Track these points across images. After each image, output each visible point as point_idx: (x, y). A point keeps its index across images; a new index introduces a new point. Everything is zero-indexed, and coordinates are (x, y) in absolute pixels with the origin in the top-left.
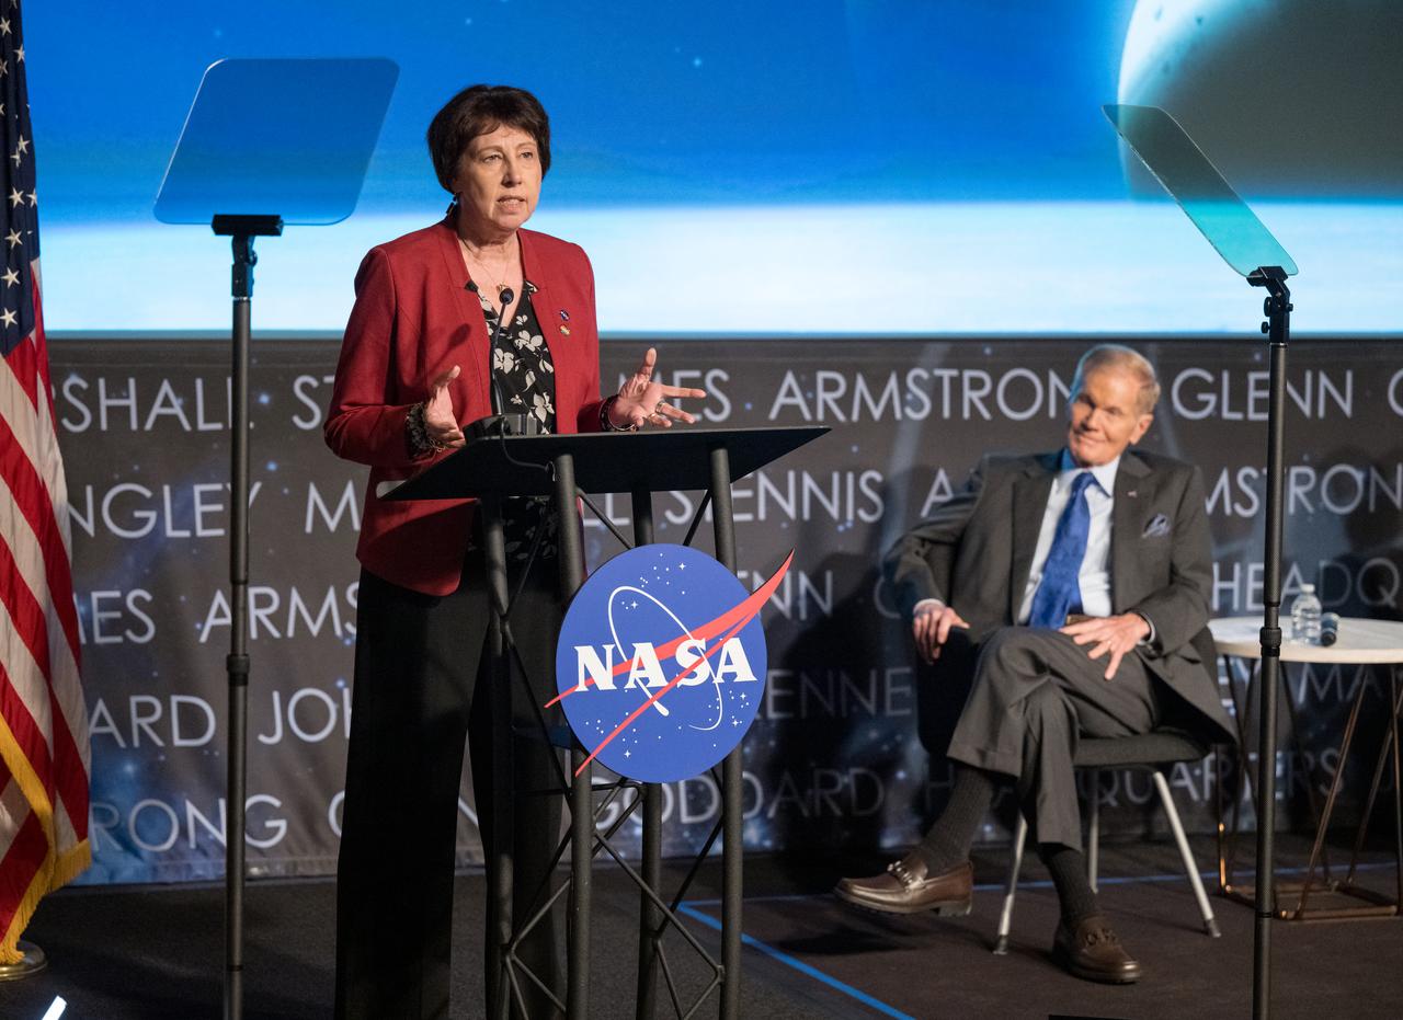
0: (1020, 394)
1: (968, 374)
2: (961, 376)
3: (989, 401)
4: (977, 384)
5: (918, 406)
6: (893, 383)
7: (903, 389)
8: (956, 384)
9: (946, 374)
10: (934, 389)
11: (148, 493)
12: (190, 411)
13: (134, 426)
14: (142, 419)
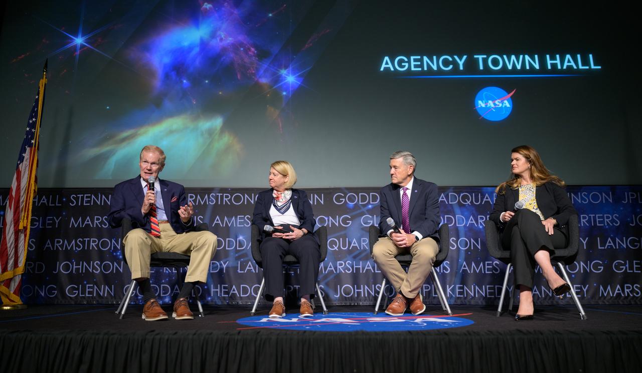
0: (238, 199)
1: (225, 195)
2: (223, 195)
3: (230, 200)
4: (227, 197)
5: (213, 202)
6: (206, 196)
7: (209, 197)
8: (222, 197)
9: (220, 194)
10: (217, 198)
11: (37, 219)
12: (48, 202)
13: (37, 205)
14: (38, 204)
